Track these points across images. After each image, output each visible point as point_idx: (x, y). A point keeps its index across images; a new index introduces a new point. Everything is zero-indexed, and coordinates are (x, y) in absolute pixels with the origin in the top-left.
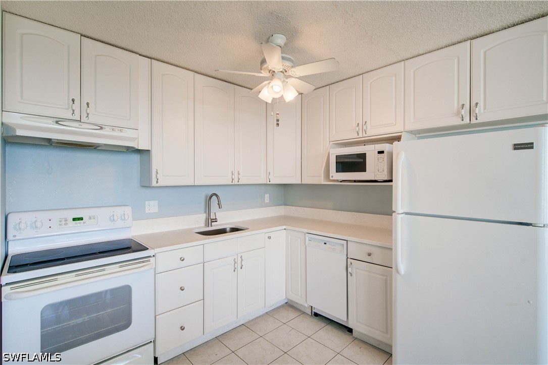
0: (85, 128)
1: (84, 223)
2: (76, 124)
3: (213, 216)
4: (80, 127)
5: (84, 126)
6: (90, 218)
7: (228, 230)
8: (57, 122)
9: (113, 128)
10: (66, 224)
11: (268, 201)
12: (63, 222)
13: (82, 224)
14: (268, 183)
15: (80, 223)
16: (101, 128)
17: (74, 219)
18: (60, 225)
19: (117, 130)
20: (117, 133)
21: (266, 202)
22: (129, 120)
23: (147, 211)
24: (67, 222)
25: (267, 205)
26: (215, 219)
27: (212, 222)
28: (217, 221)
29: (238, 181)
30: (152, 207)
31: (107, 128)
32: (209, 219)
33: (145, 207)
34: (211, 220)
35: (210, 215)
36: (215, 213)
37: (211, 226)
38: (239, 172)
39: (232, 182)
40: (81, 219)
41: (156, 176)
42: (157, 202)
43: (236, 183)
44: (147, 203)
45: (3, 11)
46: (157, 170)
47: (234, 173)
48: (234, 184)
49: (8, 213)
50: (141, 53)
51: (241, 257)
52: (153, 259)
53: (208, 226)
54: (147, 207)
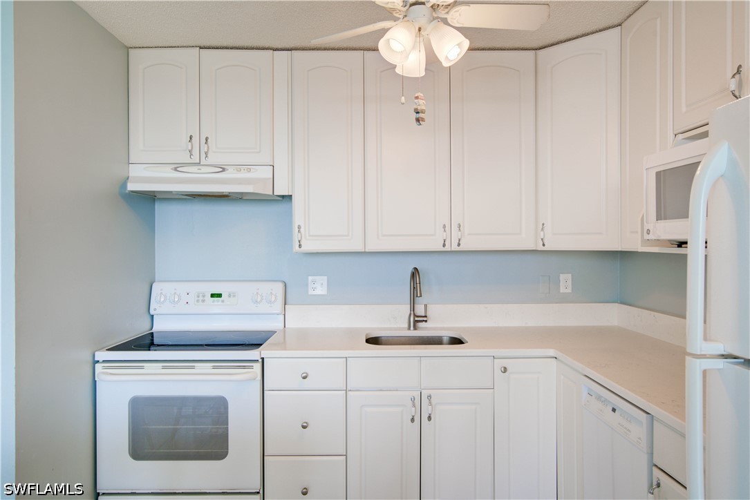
0: (205, 173)
1: (223, 301)
2: (194, 169)
3: (420, 310)
4: (199, 171)
5: (204, 169)
6: (230, 296)
7: (446, 340)
8: (175, 169)
9: (238, 167)
10: (203, 301)
11: (569, 290)
12: (201, 298)
13: (220, 303)
14: (540, 248)
15: (218, 301)
16: (224, 170)
17: (213, 296)
18: (198, 301)
19: (242, 170)
20: (243, 175)
21: (562, 290)
22: (259, 152)
23: (311, 292)
24: (205, 298)
25: (564, 299)
26: (426, 316)
27: (416, 322)
28: (426, 321)
29: (459, 245)
30: (319, 286)
31: (230, 169)
32: (410, 314)
33: (307, 285)
34: (414, 319)
35: (413, 308)
36: (426, 306)
37: (415, 328)
38: (459, 226)
39: (444, 245)
40: (219, 295)
41: (296, 237)
42: (325, 278)
43: (455, 247)
44: (310, 278)
45: (128, 48)
46: (299, 227)
47: (448, 228)
48: (450, 250)
49: (154, 282)
50: (275, 47)
51: (429, 397)
52: (258, 366)
53: (409, 328)
54: (311, 285)
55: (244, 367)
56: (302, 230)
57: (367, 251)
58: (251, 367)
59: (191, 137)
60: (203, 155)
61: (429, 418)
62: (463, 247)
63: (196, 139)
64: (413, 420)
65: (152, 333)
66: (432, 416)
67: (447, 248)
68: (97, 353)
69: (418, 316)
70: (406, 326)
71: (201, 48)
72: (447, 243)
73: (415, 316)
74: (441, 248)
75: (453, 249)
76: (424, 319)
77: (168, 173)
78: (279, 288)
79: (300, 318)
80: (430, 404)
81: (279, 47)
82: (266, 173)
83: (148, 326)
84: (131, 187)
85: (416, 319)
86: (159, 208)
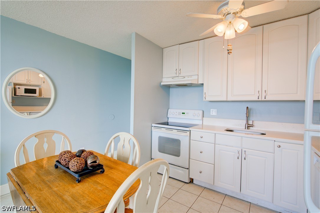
0: (180, 79)
1: (185, 115)
2: (177, 78)
3: (250, 122)
6: (187, 114)
8: (173, 78)
9: (188, 76)
12: (179, 114)
16: (184, 77)
17: (182, 113)
20: (190, 78)
22: (194, 71)
23: (211, 114)
26: (252, 125)
27: (248, 127)
28: (252, 127)
29: (265, 98)
30: (214, 112)
31: (186, 77)
32: (246, 124)
33: (210, 112)
34: (247, 125)
35: (247, 121)
36: (253, 121)
37: (248, 129)
38: (265, 91)
39: (258, 98)
40: (184, 113)
41: (204, 96)
42: (216, 110)
43: (263, 99)
44: (211, 110)
45: (163, 49)
46: (205, 93)
47: (260, 92)
48: (261, 100)
49: (169, 109)
50: (199, 39)
51: (245, 151)
52: (188, 132)
53: (245, 129)
54: (211, 112)
55: (185, 132)
56: (206, 94)
57: (227, 100)
58: (187, 132)
59: (176, 69)
60: (179, 74)
61: (245, 159)
62: (267, 99)
63: (177, 70)
64: (238, 158)
65: (168, 122)
66: (246, 158)
67: (260, 99)
68: (152, 124)
69: (249, 125)
70: (244, 128)
71: (179, 44)
72: (260, 98)
73: (248, 124)
74: (257, 99)
75: (262, 100)
76: (252, 126)
77: (171, 80)
78: (201, 112)
79: (207, 122)
80: (245, 154)
81: (201, 39)
82: (196, 77)
83: (167, 120)
84: (162, 84)
85: (248, 125)
86: (171, 90)
